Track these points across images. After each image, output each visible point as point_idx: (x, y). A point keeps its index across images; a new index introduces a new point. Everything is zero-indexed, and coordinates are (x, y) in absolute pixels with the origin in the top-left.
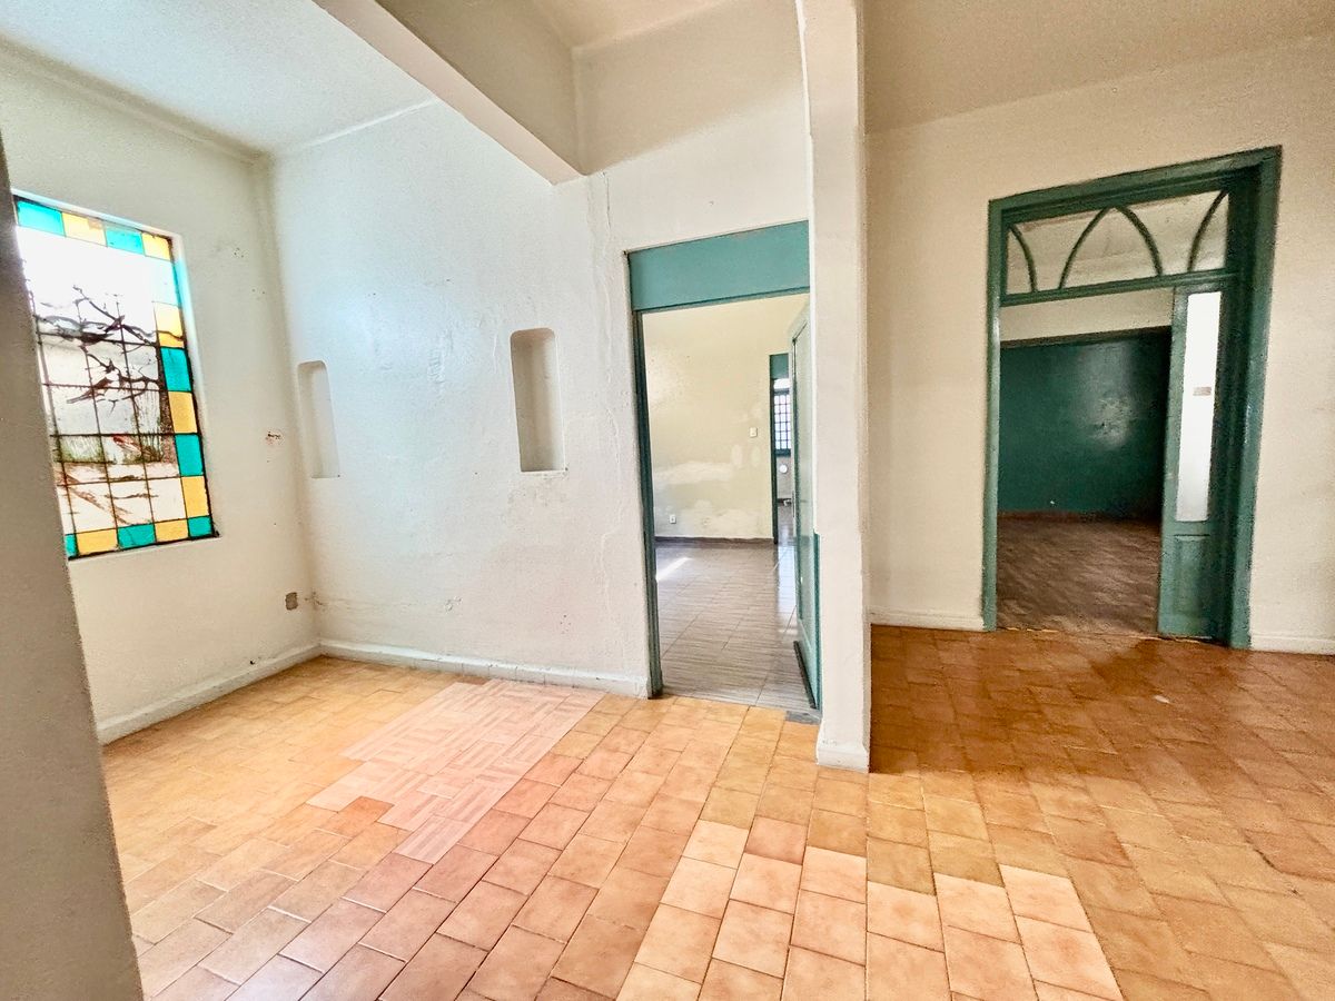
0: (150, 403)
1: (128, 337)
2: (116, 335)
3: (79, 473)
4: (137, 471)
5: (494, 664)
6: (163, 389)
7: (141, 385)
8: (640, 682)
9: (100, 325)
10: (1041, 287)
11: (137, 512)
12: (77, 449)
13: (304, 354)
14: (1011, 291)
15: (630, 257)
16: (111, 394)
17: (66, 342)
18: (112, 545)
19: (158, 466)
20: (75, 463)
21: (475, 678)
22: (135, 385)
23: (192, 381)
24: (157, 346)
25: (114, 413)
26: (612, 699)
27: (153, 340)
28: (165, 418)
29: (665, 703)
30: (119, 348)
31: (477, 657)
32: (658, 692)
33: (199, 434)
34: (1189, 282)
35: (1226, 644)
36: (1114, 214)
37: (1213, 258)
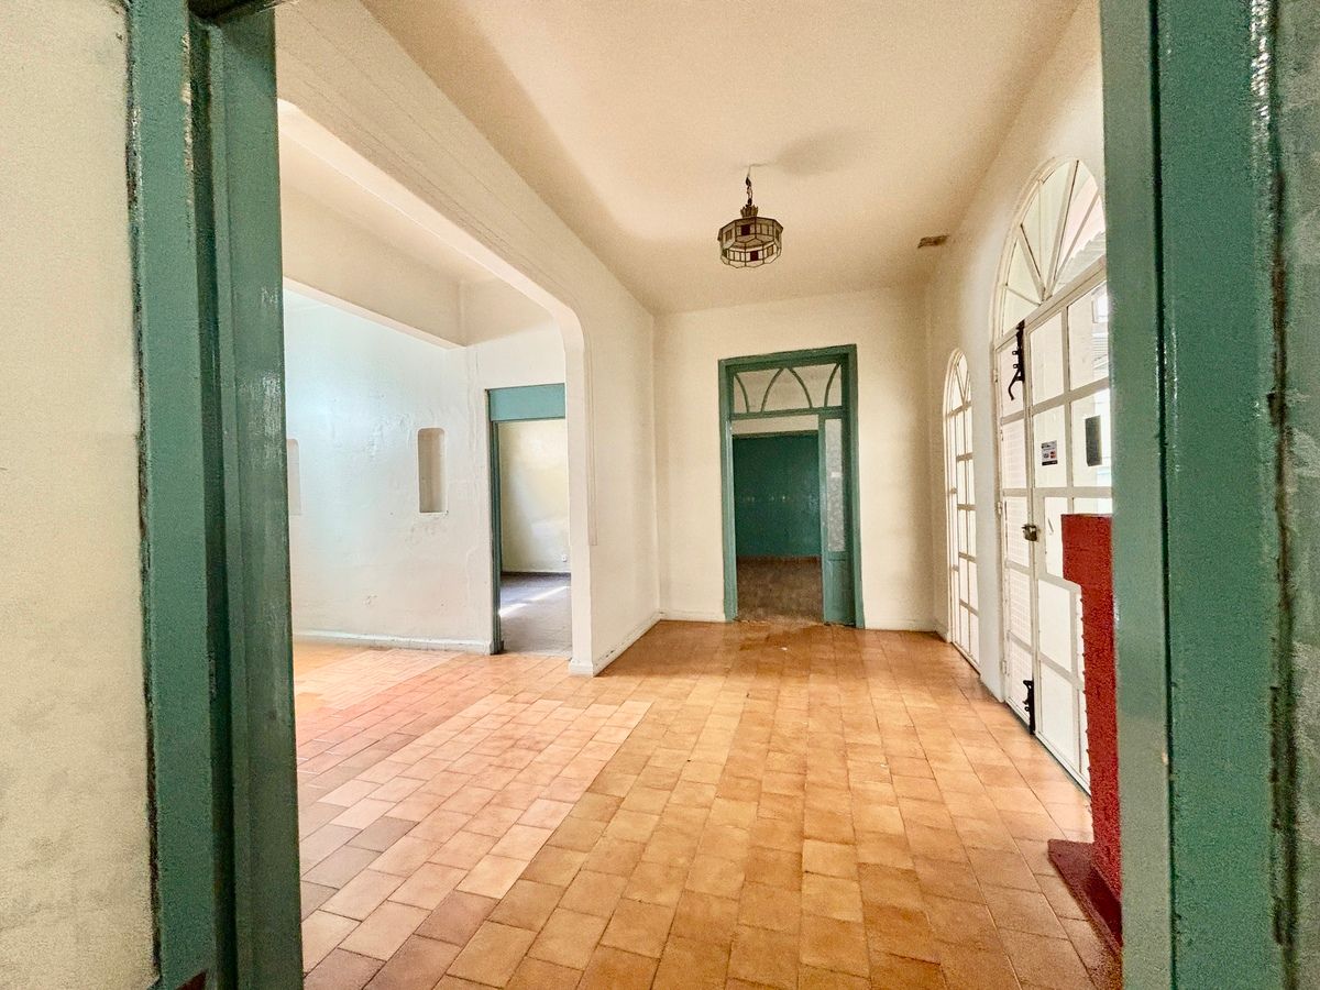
5: (396, 638)
8: (485, 642)
10: (751, 410)
14: (736, 411)
15: (488, 392)
21: (382, 648)
26: (468, 654)
29: (504, 658)
31: (383, 634)
32: (499, 649)
34: (825, 413)
35: (854, 626)
36: (786, 371)
37: (836, 400)
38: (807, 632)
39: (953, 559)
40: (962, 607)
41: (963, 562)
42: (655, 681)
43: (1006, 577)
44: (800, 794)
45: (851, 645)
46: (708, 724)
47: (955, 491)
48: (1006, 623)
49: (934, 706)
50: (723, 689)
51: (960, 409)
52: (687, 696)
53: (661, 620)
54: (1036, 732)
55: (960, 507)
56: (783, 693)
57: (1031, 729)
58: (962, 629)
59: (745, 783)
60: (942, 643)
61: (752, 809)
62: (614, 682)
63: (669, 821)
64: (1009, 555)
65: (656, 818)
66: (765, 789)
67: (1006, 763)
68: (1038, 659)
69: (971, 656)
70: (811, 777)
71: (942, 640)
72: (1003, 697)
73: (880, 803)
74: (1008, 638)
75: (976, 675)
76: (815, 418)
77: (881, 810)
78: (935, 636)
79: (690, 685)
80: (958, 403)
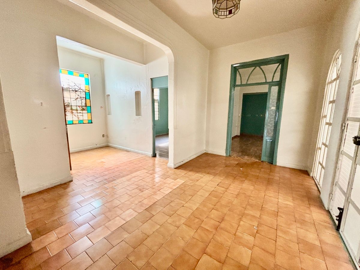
0: (84, 101)
1: (81, 91)
2: (80, 90)
3: (74, 111)
4: (81, 112)
6: (86, 99)
7: (83, 98)
9: (78, 89)
10: (243, 83)
11: (81, 118)
12: (74, 108)
13: (107, 93)
14: (237, 84)
15: (152, 79)
16: (79, 100)
17: (73, 92)
18: (77, 123)
19: (84, 111)
20: (73, 110)
22: (82, 98)
23: (90, 98)
24: (85, 92)
25: (79, 103)
27: (85, 91)
28: (86, 104)
29: (155, 158)
30: (80, 92)
33: (90, 106)
34: (272, 84)
35: (272, 164)
36: (258, 68)
37: (277, 78)
38: (253, 164)
39: (319, 144)
40: (319, 165)
41: (323, 147)
42: (190, 173)
43: (340, 158)
44: (214, 231)
45: (268, 171)
46: (198, 193)
47: (325, 116)
48: (337, 178)
49: (292, 204)
50: (212, 180)
51: (335, 80)
52: (198, 180)
53: (205, 153)
54: (340, 230)
55: (327, 124)
56: (231, 186)
57: (338, 228)
58: (317, 173)
59: (197, 220)
60: (307, 176)
61: (192, 233)
62: (178, 171)
63: (162, 229)
64: (344, 148)
65: (159, 226)
66: (202, 225)
67: (317, 243)
68: (348, 200)
69: (319, 185)
70: (222, 225)
71: (309, 175)
72: (328, 208)
73: (244, 246)
74: (336, 185)
75: (319, 194)
76: (267, 86)
77: (243, 249)
78: (306, 173)
79: (201, 177)
80: (335, 76)
